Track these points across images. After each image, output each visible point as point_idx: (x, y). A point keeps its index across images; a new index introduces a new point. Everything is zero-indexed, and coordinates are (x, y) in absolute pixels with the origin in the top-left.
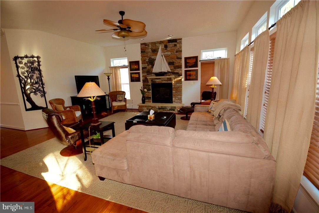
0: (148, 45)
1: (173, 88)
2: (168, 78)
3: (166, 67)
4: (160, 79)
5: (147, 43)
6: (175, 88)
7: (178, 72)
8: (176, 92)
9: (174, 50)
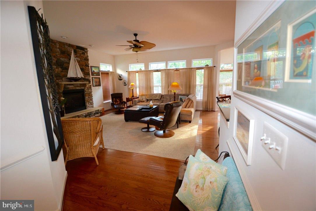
0: (56, 43)
1: (86, 94)
2: (80, 84)
3: (80, 73)
4: (72, 84)
5: (54, 40)
6: (87, 93)
7: (88, 78)
8: (89, 97)
9: (83, 58)
